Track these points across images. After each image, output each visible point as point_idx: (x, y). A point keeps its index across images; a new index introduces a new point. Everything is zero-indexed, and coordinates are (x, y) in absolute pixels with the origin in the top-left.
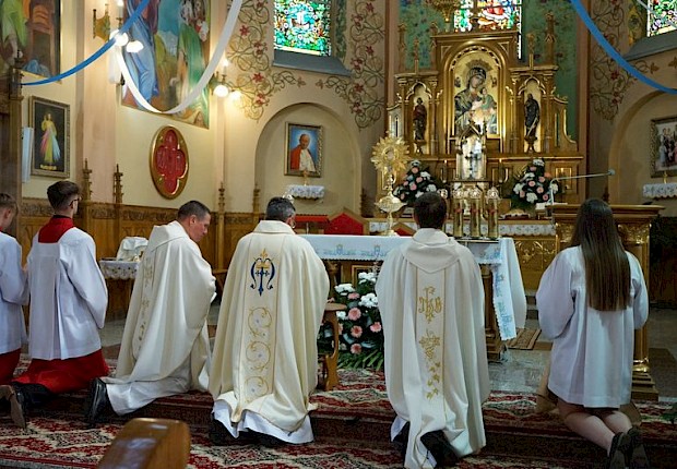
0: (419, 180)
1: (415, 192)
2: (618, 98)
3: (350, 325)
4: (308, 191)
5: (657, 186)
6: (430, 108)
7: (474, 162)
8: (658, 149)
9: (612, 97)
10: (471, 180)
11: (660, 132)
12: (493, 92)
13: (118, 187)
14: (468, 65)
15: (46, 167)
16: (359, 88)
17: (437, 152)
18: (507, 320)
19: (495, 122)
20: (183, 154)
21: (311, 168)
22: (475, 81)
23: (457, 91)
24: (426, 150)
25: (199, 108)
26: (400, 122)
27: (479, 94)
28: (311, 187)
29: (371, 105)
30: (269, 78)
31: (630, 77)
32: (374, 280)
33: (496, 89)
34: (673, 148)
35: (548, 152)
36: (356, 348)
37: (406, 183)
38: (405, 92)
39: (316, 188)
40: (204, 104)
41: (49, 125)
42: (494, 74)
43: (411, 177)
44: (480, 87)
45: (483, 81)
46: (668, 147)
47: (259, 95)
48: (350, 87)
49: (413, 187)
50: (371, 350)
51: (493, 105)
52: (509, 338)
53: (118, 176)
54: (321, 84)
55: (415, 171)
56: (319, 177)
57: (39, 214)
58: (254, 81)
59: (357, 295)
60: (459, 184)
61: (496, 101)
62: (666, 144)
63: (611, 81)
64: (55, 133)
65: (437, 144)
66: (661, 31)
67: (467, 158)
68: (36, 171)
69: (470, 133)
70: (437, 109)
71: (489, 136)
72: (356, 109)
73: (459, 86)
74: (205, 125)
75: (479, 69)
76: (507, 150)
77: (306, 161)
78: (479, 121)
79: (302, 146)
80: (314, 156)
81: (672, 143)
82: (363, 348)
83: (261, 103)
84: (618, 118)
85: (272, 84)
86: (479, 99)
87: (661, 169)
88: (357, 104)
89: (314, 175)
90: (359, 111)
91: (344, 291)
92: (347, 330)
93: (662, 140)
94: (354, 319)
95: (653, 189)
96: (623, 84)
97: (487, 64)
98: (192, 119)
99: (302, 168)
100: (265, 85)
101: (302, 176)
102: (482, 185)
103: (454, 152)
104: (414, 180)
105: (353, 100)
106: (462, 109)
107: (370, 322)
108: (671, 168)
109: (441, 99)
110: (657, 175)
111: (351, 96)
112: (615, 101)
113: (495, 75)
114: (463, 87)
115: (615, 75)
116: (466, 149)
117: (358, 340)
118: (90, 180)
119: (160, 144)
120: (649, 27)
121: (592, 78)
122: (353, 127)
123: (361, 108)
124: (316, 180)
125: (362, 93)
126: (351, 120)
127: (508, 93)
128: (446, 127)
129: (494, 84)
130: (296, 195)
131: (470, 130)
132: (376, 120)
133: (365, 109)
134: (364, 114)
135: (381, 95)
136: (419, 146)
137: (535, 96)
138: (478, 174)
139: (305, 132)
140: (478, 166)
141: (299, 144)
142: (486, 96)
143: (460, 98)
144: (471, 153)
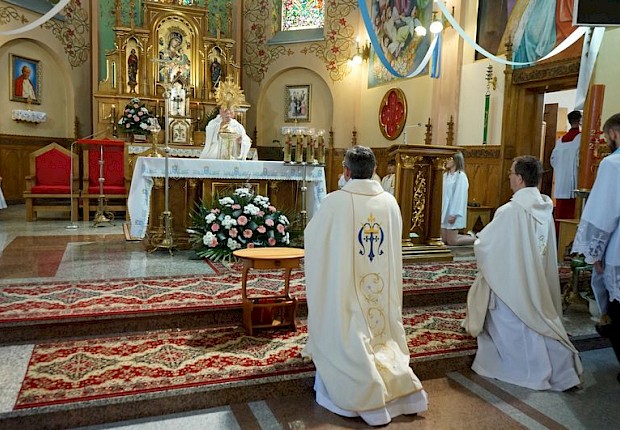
0: (140, 114)
1: (139, 123)
2: (264, 69)
3: (242, 229)
4: (33, 116)
6: (141, 57)
8: (289, 105)
9: (261, 67)
10: (178, 116)
12: (188, 53)
14: (169, 29)
16: (71, 33)
17: (149, 94)
21: (33, 97)
22: (174, 43)
27: (177, 52)
28: (35, 113)
29: (80, 48)
31: (272, 55)
33: (190, 50)
34: (300, 104)
36: (251, 246)
37: (130, 116)
38: (122, 42)
39: (39, 114)
42: (187, 39)
43: (133, 111)
44: (178, 48)
45: (180, 43)
46: (296, 104)
48: (64, 30)
49: (137, 119)
51: (188, 63)
55: (136, 106)
56: (39, 104)
61: (190, 59)
62: (296, 101)
63: (259, 57)
65: (148, 87)
66: (291, 29)
70: (148, 61)
72: (69, 50)
75: (177, 34)
76: (199, 96)
77: (27, 90)
79: (24, 77)
80: (34, 84)
81: (300, 101)
84: (264, 82)
86: (177, 56)
87: (292, 117)
88: (69, 46)
89: (36, 103)
90: (71, 52)
91: (228, 204)
92: (240, 233)
93: (293, 99)
94: (244, 224)
96: (267, 59)
97: (183, 32)
99: (25, 96)
102: (189, 121)
104: (137, 113)
105: (67, 43)
107: (255, 226)
108: (299, 117)
110: (289, 121)
111: (65, 38)
112: (261, 70)
113: (189, 41)
115: (262, 53)
117: (250, 240)
120: (283, 24)
121: (244, 52)
122: (67, 65)
123: (72, 49)
124: (37, 106)
125: (73, 38)
126: (65, 58)
127: (200, 55)
128: (155, 74)
129: (189, 47)
130: (23, 119)
131: (179, 80)
132: (84, 61)
133: (76, 51)
134: (75, 55)
135: (87, 41)
136: (133, 87)
137: (219, 60)
138: (182, 112)
139: (26, 65)
140: (182, 106)
141: (22, 74)
142: (182, 55)
143: (162, 53)
144: (178, 96)
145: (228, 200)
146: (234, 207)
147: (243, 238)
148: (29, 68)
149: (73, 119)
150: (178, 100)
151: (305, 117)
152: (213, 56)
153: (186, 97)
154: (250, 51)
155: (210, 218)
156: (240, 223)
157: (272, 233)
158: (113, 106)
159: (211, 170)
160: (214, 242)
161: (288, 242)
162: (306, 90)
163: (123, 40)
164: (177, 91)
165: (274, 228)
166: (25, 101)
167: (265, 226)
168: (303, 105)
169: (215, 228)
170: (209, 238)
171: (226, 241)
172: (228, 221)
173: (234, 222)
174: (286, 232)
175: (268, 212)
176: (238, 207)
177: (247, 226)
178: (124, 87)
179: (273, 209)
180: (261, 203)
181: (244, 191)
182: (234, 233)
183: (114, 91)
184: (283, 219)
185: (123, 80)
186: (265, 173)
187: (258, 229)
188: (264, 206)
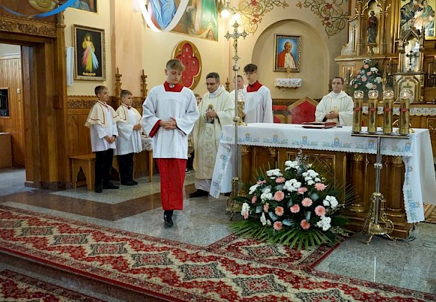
0: (369, 73)
1: (365, 83)
3: (274, 205)
4: (290, 82)
6: (381, 18)
7: (413, 59)
10: (410, 73)
13: (144, 85)
15: (87, 74)
16: (329, 6)
18: (414, 205)
19: (433, 27)
20: (197, 60)
21: (292, 66)
24: (376, 50)
25: (210, 27)
26: (357, 30)
27: (420, 5)
28: (292, 80)
29: (339, 18)
30: (262, 3)
32: (297, 167)
33: (434, 0)
36: (278, 225)
37: (359, 76)
38: (362, 7)
39: (295, 80)
40: (214, 24)
41: (88, 44)
43: (363, 71)
47: (255, 16)
48: (322, 6)
49: (364, 79)
50: (290, 228)
51: (432, 13)
52: (415, 222)
53: (143, 78)
54: (300, 5)
55: (367, 67)
56: (298, 72)
57: (82, 107)
58: (251, 6)
59: (283, 179)
60: (400, 76)
61: (434, 9)
64: (94, 50)
65: (385, 46)
67: (407, 56)
68: (79, 77)
69: (411, 37)
70: (386, 19)
71: (426, 38)
72: (326, 22)
74: (215, 38)
77: (289, 61)
78: (418, 26)
79: (286, 51)
82: (284, 225)
83: (255, 21)
85: (264, 7)
86: (420, 9)
88: (327, 19)
89: (295, 71)
90: (328, 24)
91: (273, 176)
92: (272, 209)
94: (279, 200)
98: (204, 34)
99: (286, 66)
100: (259, 8)
101: (286, 72)
102: (418, 77)
103: (398, 51)
104: (366, 73)
105: (324, 16)
107: (290, 204)
109: (389, 12)
111: (323, 12)
116: (408, 49)
117: (281, 219)
118: (121, 82)
119: (179, 54)
122: (324, 35)
123: (330, 21)
124: (297, 74)
125: (331, 10)
126: (322, 30)
128: (393, 32)
130: (281, 86)
131: (411, 34)
132: (340, 30)
133: (333, 22)
134: (332, 25)
135: (346, 10)
136: (371, 47)
139: (288, 41)
141: (284, 49)
142: (426, 7)
143: (405, 9)
144: (411, 52)
145: (276, 172)
146: (277, 181)
147: (274, 215)
148: (291, 42)
150: (411, 55)
155: (253, 189)
158: (348, 68)
160: (246, 214)
167: (301, 205)
169: (254, 200)
170: (245, 207)
171: (260, 214)
173: (270, 196)
174: (327, 215)
175: (312, 189)
177: (279, 203)
179: (321, 187)
180: (307, 178)
181: (291, 164)
182: (266, 208)
183: (354, 54)
187: (291, 208)
188: (308, 182)
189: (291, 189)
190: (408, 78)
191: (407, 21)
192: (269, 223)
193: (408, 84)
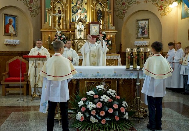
2: (125, 12)
3: (99, 111)
4: (13, 42)
5: (140, 42)
8: (138, 30)
9: (123, 11)
11: (140, 24)
12: (85, 7)
16: (32, 1)
17: (66, 29)
21: (14, 33)
22: (79, 2)
23: (72, 5)
24: (61, 27)
27: (80, 7)
28: (14, 40)
29: (36, 8)
31: (129, 5)
33: (86, 5)
34: (144, 29)
35: (106, 29)
36: (104, 121)
38: (54, 4)
39: (16, 41)
44: (81, 5)
45: (82, 3)
46: (142, 29)
48: (28, 1)
50: (111, 121)
51: (86, 12)
56: (17, 36)
60: (77, 40)
61: (87, 10)
62: (142, 28)
63: (122, 6)
65: (66, 25)
70: (66, 12)
72: (30, 10)
73: (73, 4)
77: (11, 30)
79: (10, 24)
80: (14, 27)
81: (144, 28)
84: (125, 19)
86: (80, 9)
87: (140, 36)
89: (15, 35)
90: (31, 11)
91: (91, 95)
92: (98, 113)
93: (140, 27)
95: (138, 43)
96: (127, 7)
99: (10, 32)
101: (10, 36)
102: (85, 41)
105: (29, 6)
106: (74, 12)
107: (107, 108)
108: (144, 36)
110: (138, 38)
111: (28, 4)
112: (124, 13)
113: (86, 1)
114: (75, 4)
115: (124, 4)
117: (104, 117)
121: (115, 4)
122: (30, 17)
123: (32, 9)
124: (16, 37)
125: (33, 4)
126: (29, 14)
127: (92, 8)
128: (69, 19)
129: (86, 4)
130: (9, 44)
131: (80, 20)
132: (37, 14)
133: (34, 10)
134: (33, 12)
135: (39, 5)
136: (59, 25)
137: (101, 9)
138: (82, 37)
140: (82, 33)
141: (9, 22)
142: (83, 8)
143: (73, 8)
144: (80, 29)
145: (91, 92)
146: (94, 97)
147: (99, 116)
148: (12, 19)
149: (32, 42)
150: (80, 31)
151: (147, 36)
152: (99, 7)
153: (84, 29)
154: (118, 3)
155: (81, 103)
156: (98, 106)
157: (117, 113)
158: (49, 35)
159: (84, 74)
160: (82, 118)
161: (127, 118)
162: (147, 22)
163: (54, 3)
164: (80, 26)
165: (118, 110)
166: (10, 35)
167: (113, 108)
168: (145, 30)
169: (83, 109)
170: (79, 116)
171: (89, 117)
172: (91, 105)
173: (94, 106)
174: (126, 111)
175: (114, 99)
176: (97, 96)
177: (102, 109)
178: (55, 26)
179: (118, 97)
180: (111, 94)
181: (101, 87)
182: (94, 113)
183: (50, 28)
184: (125, 103)
185: (54, 22)
186: (115, 75)
187: (108, 111)
188: (112, 96)
189: (106, 100)
190: (81, 42)
191: (75, 14)
192: (97, 121)
193: (81, 44)
